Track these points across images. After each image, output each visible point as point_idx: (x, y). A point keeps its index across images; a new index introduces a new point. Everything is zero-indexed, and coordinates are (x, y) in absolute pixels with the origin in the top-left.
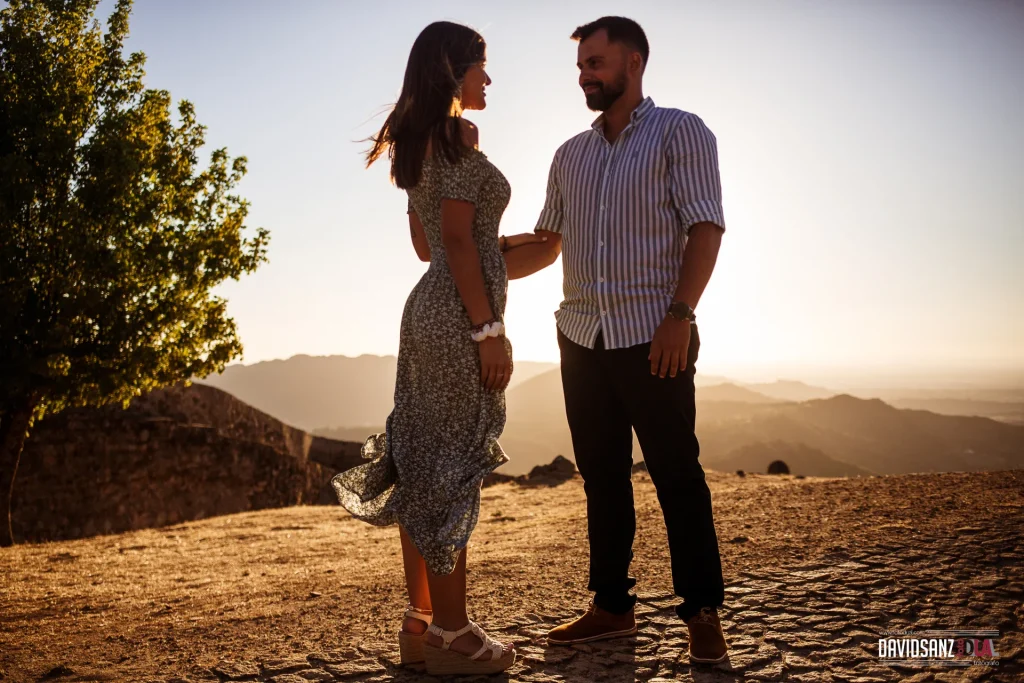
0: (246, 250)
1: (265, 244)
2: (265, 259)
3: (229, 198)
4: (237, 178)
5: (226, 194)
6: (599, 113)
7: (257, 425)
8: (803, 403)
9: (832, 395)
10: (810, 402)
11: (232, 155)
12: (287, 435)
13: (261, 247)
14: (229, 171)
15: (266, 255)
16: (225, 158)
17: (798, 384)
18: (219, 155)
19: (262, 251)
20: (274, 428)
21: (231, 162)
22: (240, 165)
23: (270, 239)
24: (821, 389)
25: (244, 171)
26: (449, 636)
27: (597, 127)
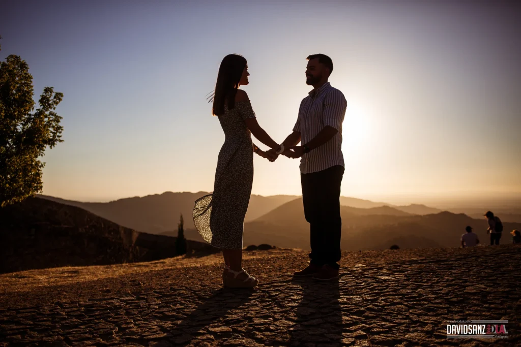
0: (51, 136)
4: (57, 103)
5: (50, 110)
7: (103, 226)
8: (424, 216)
9: (439, 212)
10: (427, 215)
11: (55, 90)
12: (122, 232)
13: (58, 134)
14: (52, 100)
15: (61, 139)
16: (51, 92)
17: (422, 207)
18: (47, 90)
19: (59, 136)
20: (114, 228)
21: (54, 94)
22: (59, 96)
23: (62, 130)
24: (434, 209)
25: (60, 100)
26: (236, 274)
27: (312, 94)
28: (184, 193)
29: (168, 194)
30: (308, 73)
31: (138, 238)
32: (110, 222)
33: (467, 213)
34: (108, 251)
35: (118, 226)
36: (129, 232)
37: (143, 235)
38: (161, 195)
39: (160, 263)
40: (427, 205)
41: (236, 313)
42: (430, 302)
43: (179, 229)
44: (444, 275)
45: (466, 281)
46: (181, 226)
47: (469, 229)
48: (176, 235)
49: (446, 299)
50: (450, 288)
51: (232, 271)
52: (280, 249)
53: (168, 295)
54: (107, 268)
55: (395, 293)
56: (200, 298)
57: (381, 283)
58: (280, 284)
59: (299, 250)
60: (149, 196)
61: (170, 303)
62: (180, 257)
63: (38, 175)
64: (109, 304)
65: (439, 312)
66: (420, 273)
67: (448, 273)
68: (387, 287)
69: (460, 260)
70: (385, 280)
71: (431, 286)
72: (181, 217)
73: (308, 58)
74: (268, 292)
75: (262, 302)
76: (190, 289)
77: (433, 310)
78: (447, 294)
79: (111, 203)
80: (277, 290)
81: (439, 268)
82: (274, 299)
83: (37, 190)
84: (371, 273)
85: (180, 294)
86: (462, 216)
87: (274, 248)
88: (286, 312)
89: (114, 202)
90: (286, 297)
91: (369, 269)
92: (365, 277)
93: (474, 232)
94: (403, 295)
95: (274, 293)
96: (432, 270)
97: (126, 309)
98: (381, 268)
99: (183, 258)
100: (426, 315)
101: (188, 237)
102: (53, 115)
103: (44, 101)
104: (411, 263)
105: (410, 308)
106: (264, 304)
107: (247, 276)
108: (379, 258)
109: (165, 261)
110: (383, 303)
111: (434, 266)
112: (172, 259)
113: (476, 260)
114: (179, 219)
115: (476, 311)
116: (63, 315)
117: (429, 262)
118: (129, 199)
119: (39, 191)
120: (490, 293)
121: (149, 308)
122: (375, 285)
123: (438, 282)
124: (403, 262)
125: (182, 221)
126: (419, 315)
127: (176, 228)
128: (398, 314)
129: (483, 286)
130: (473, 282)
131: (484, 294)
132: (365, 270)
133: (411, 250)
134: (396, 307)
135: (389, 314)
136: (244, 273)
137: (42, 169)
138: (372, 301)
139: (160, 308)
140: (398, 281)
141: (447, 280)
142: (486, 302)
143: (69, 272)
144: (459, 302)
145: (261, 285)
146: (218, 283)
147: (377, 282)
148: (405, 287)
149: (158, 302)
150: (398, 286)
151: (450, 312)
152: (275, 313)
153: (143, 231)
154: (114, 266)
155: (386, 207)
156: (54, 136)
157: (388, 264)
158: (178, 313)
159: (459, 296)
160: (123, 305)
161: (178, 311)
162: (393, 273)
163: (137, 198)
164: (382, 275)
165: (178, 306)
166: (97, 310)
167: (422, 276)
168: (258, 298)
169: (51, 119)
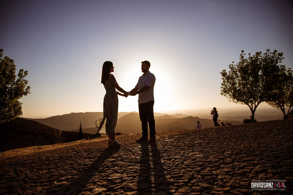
0: (25, 91)
1: (29, 89)
2: (29, 93)
3: (23, 80)
4: (26, 75)
5: (23, 79)
6: (143, 73)
7: (46, 129)
8: (182, 118)
9: (188, 116)
10: (183, 118)
11: (24, 70)
12: (55, 131)
13: (28, 90)
14: (23, 74)
15: (30, 92)
16: (23, 71)
17: (181, 115)
18: (21, 70)
19: (28, 91)
20: (51, 129)
21: (24, 72)
22: (26, 73)
23: (30, 88)
24: (186, 115)
25: (27, 74)
26: (113, 142)
27: (143, 75)
28: (80, 113)
29: (72, 114)
30: (142, 69)
31: (62, 134)
32: (49, 127)
33: (199, 117)
34: (49, 139)
35: (53, 129)
36: (58, 131)
37: (64, 132)
38: (70, 114)
39: (76, 142)
40: (183, 114)
41: (116, 155)
42: (182, 147)
43: (80, 129)
44: (187, 138)
45: (195, 140)
46: (81, 127)
47: (198, 122)
48: (79, 131)
49: (188, 146)
50: (189, 142)
51: (112, 141)
52: (124, 134)
53: (89, 151)
54: (53, 146)
55: (171, 145)
56: (101, 151)
57: (166, 142)
58: (129, 145)
59: (132, 134)
60: (64, 115)
61: (90, 153)
62: (83, 140)
63: (20, 108)
64: (67, 155)
65: (185, 149)
66: (179, 138)
67: (189, 137)
68: (168, 143)
69: (193, 133)
70: (167, 141)
71: (183, 142)
72: (81, 123)
73: (141, 63)
74: (125, 148)
75: (124, 151)
76: (96, 149)
77: (183, 149)
78: (188, 144)
79: (47, 118)
80: (129, 147)
81: (186, 136)
82: (128, 150)
83: (20, 115)
84: (162, 139)
85: (93, 151)
86: (197, 118)
87: (122, 134)
88: (133, 153)
89: (48, 118)
90: (132, 149)
91: (161, 138)
92: (160, 141)
93: (200, 124)
94: (173, 145)
95: (128, 148)
96: (183, 137)
97: (74, 156)
98: (165, 138)
99: (84, 140)
100: (181, 151)
101: (84, 132)
102: (24, 81)
103: (20, 75)
104: (176, 135)
105: (176, 149)
106: (125, 151)
107: (117, 142)
108: (164, 135)
109: (77, 141)
110: (167, 148)
111: (184, 136)
112: (80, 141)
113: (199, 133)
114: (80, 124)
115: (197, 148)
116: (51, 160)
117: (183, 134)
118: (55, 116)
119: (21, 115)
120: (202, 143)
121: (83, 156)
122: (164, 143)
123: (185, 141)
124: (173, 135)
125: (81, 125)
126: (178, 151)
127: (78, 128)
128: (172, 151)
129: (200, 141)
130: (197, 140)
131: (200, 143)
132: (160, 138)
133: (176, 131)
134: (171, 149)
135: (168, 151)
136: (116, 142)
137: (21, 105)
138: (163, 148)
139: (87, 155)
140: (172, 141)
141: (189, 140)
142: (201, 146)
143: (37, 148)
144: (192, 146)
145: (122, 146)
146: (106, 146)
147: (164, 142)
148: (174, 143)
149: (85, 153)
150: (172, 143)
151: (189, 149)
152: (129, 154)
153: (64, 130)
154: (56, 145)
155: (166, 116)
156: (26, 91)
157: (168, 136)
158: (95, 156)
159: (192, 144)
160: (73, 155)
161: (94, 155)
162: (170, 139)
163: (59, 116)
164: (166, 140)
165: (93, 154)
166: (64, 157)
167: (180, 139)
168: (122, 150)
169: (24, 82)
